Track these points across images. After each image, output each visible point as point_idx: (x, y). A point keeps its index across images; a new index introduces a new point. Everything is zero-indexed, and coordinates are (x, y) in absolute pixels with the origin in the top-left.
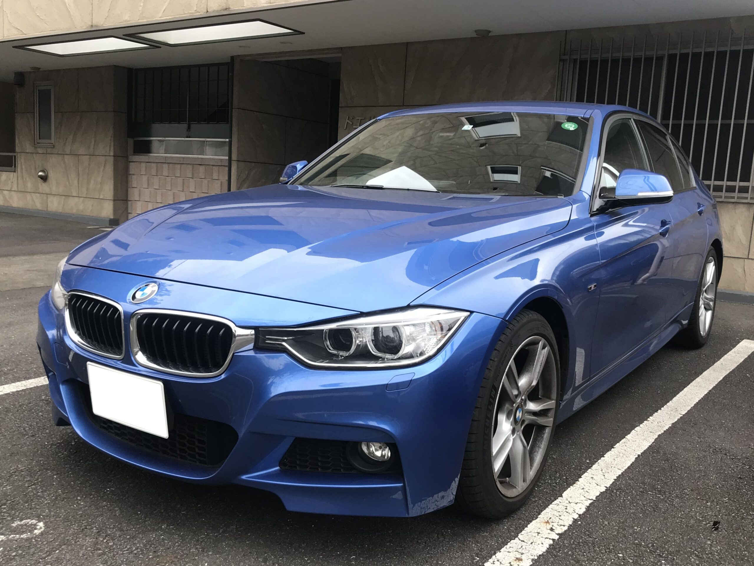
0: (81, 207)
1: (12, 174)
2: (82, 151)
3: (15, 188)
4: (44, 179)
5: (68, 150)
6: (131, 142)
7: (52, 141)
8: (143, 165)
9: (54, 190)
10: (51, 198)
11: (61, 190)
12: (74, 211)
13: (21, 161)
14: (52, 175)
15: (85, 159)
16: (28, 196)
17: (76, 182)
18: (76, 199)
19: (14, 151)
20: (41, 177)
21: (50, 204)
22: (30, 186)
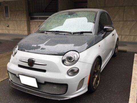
0: (19, 32)
2: (18, 20)
3: (0, 29)
4: (8, 26)
5: (14, 20)
6: (30, 18)
7: (9, 18)
8: (34, 23)
9: (11, 29)
11: (13, 29)
13: (1, 23)
14: (10, 26)
15: (19, 22)
16: (4, 31)
17: (17, 27)
18: (17, 31)
21: (10, 32)
22: (4, 28)
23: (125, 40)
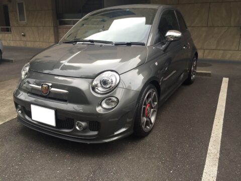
0: (41, 45)
1: (10, 35)
2: (39, 25)
3: (11, 39)
4: (24, 35)
5: (33, 25)
6: (58, 21)
7: (26, 21)
8: (64, 29)
9: (29, 39)
10: (27, 43)
11: (32, 39)
12: (38, 47)
13: (13, 29)
14: (27, 34)
15: (41, 28)
16: (18, 42)
18: (39, 43)
19: (10, 26)
20: (23, 35)
21: (27, 45)
22: (18, 38)
23: (210, 57)
